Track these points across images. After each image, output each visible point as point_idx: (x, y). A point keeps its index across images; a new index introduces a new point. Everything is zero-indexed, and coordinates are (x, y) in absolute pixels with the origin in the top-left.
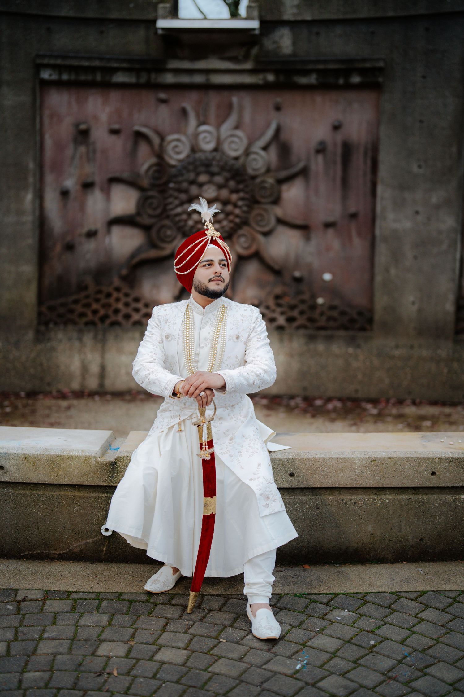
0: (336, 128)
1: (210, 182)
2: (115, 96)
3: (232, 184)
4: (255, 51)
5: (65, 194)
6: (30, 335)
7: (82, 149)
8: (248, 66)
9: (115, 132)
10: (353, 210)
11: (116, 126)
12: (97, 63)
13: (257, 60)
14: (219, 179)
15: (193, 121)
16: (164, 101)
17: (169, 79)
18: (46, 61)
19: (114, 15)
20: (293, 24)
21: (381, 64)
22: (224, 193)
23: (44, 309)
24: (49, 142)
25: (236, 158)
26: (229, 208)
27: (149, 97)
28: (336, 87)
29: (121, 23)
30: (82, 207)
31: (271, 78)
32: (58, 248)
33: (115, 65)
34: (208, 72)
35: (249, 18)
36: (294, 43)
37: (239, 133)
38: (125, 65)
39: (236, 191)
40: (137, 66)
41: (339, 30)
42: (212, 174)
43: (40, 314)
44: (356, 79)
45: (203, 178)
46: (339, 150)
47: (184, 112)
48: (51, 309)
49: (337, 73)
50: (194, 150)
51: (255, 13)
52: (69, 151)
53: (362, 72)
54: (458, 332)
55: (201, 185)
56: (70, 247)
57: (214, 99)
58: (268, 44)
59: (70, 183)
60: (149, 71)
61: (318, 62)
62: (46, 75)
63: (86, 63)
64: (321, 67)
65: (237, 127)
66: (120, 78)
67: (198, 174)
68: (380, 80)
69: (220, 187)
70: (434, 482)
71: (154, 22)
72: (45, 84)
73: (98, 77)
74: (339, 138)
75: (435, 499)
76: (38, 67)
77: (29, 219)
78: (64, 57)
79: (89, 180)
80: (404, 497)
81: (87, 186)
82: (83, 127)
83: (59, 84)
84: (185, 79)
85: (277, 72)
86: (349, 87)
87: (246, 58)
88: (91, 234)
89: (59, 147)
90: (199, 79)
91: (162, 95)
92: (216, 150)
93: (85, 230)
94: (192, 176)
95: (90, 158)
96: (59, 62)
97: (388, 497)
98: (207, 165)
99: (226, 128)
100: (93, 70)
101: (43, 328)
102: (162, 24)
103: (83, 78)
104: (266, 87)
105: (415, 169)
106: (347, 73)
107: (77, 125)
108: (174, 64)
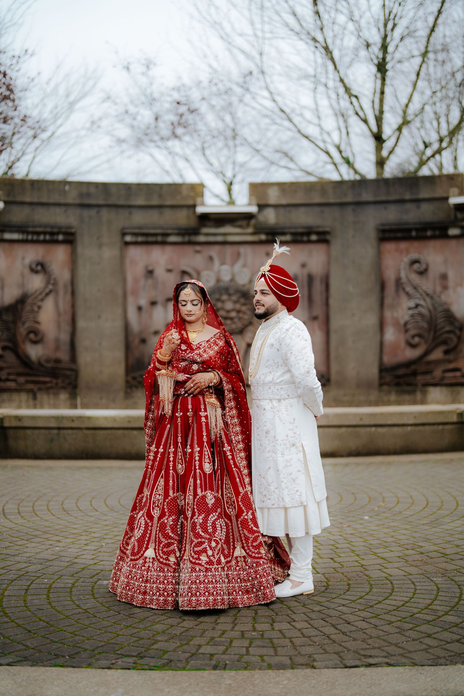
0: (303, 266)
1: (229, 300)
2: (169, 249)
3: (242, 301)
4: (253, 222)
5: (140, 309)
6: (121, 395)
7: (150, 281)
8: (250, 230)
9: (169, 271)
10: (315, 314)
11: (170, 267)
12: (159, 231)
13: (255, 227)
14: (234, 298)
15: (217, 263)
16: (198, 252)
17: (202, 239)
18: (128, 231)
19: (169, 202)
20: (276, 206)
21: (327, 229)
22: (238, 306)
23: (130, 379)
24: (129, 278)
25: (244, 286)
26: (241, 315)
27: (189, 249)
28: (302, 242)
29: (173, 207)
30: (151, 316)
31: (263, 237)
32: (137, 341)
33: (169, 231)
34: (225, 234)
35: (250, 204)
36: (277, 216)
37: (246, 270)
38: (176, 231)
39: (244, 304)
40: (183, 232)
41: (302, 209)
42: (230, 295)
43: (127, 382)
44: (314, 237)
45: (225, 297)
46: (305, 279)
47: (211, 258)
48: (134, 378)
49: (302, 234)
50: (218, 280)
51: (254, 202)
52: (142, 282)
53: (318, 233)
54: (381, 385)
55: (223, 302)
56: (143, 341)
57: (229, 249)
58: (261, 218)
59: (143, 302)
60: (190, 234)
61: (291, 228)
62: (128, 238)
63: (152, 231)
64: (293, 230)
65: (244, 266)
66: (172, 239)
67: (221, 294)
68: (328, 237)
69: (235, 302)
70: (361, 423)
71: (194, 206)
72: (127, 244)
73: (160, 239)
74: (305, 271)
75: (363, 431)
76: (124, 234)
77: (119, 324)
78: (140, 228)
79: (154, 300)
80: (350, 430)
81: (153, 303)
82: (150, 268)
83: (136, 243)
84: (211, 239)
85: (267, 234)
86: (310, 242)
87: (248, 225)
88: (156, 333)
89: (136, 281)
90: (220, 239)
91: (198, 248)
92: (232, 280)
93: (153, 329)
94: (217, 296)
95: (155, 286)
96: (137, 231)
97: (343, 430)
98: (226, 290)
99: (238, 267)
100: (156, 235)
101: (129, 390)
102: (200, 210)
103: (151, 239)
104: (261, 242)
105: (351, 289)
106: (308, 234)
107: (146, 267)
108: (205, 230)
